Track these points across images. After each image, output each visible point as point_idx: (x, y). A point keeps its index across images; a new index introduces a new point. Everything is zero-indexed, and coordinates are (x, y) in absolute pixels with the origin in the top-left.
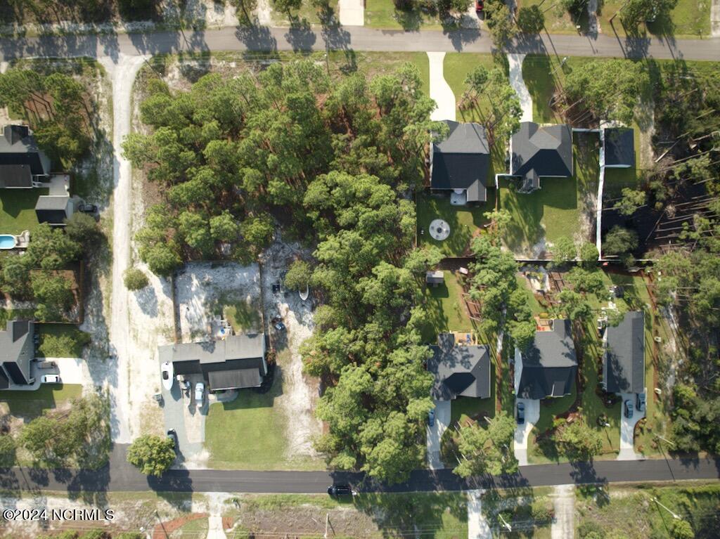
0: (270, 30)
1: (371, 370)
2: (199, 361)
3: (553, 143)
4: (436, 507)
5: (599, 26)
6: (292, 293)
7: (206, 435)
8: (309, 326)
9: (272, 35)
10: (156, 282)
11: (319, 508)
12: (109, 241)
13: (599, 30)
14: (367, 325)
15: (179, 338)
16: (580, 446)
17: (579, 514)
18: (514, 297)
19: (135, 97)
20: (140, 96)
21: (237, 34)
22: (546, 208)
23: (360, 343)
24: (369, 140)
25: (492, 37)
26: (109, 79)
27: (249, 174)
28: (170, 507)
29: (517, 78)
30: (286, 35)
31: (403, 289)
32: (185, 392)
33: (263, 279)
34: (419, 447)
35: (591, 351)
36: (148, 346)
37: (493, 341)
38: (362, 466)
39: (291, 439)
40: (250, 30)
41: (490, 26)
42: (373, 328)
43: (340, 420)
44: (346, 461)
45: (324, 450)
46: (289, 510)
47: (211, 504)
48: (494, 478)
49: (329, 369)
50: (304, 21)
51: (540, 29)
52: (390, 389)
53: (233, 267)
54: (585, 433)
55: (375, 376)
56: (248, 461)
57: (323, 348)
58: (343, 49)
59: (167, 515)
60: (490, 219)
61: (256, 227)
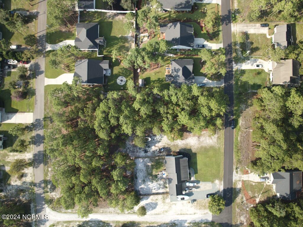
0: (34, 153)
1: (180, 111)
2: (176, 185)
3: (84, 31)
4: (239, 83)
5: (34, 11)
6: (148, 144)
7: (208, 181)
8: (162, 137)
9: (37, 153)
10: (143, 203)
11: (240, 133)
12: (125, 223)
13: (36, 11)
14: (161, 112)
15: (167, 193)
16: (214, 21)
17: (244, 22)
18: (149, 49)
19: (64, 211)
20: (63, 209)
21: (36, 168)
22: (112, 35)
23: (169, 116)
24: (81, 111)
25: (38, 57)
26: (56, 222)
27: (95, 163)
28: (239, 197)
29: (56, 47)
30: (37, 146)
31: (145, 97)
32: (190, 190)
33: (142, 157)
34: (214, 90)
35: (174, 16)
36: (171, 206)
37: (169, 58)
38: (221, 115)
39: (210, 145)
40: (35, 162)
41: (33, 58)
42: (162, 110)
43: (201, 125)
44: (219, 122)
45: (215, 131)
46: (241, 146)
47: (238, 179)
48: (227, 58)
49: (180, 129)
50: (31, 138)
51: (35, 36)
52: (188, 103)
53: (137, 170)
54: (209, 18)
55: (183, 109)
56: (220, 163)
57: (171, 131)
58: (43, 122)
59: (242, 198)
60: (115, 59)
61: (118, 160)
